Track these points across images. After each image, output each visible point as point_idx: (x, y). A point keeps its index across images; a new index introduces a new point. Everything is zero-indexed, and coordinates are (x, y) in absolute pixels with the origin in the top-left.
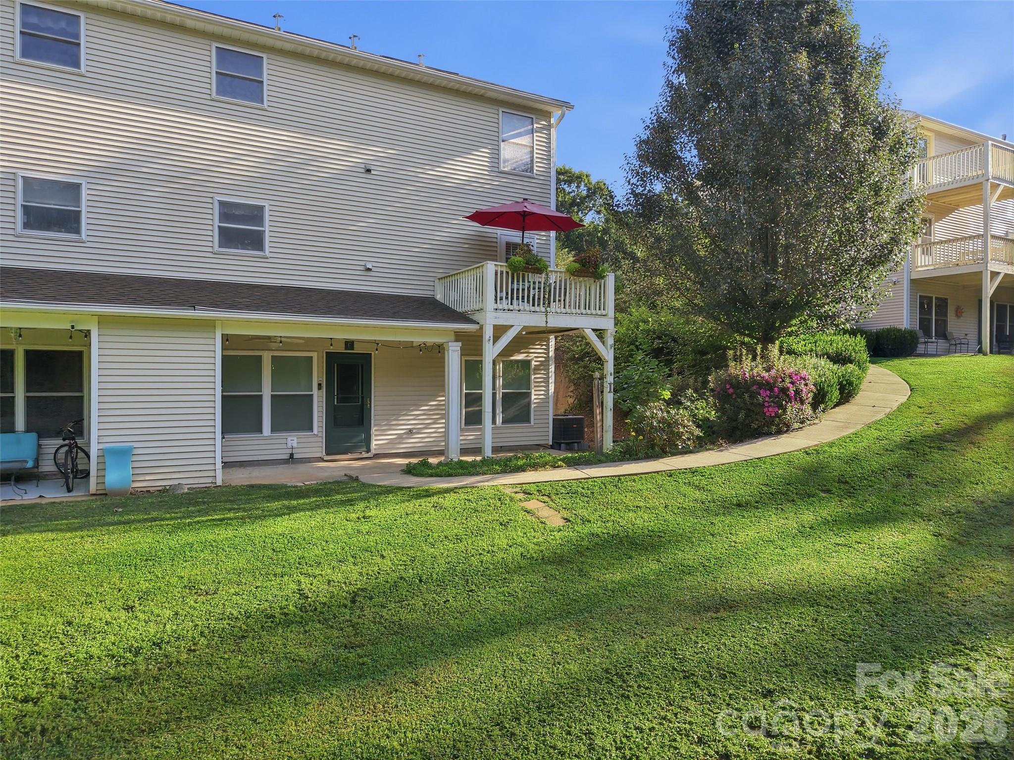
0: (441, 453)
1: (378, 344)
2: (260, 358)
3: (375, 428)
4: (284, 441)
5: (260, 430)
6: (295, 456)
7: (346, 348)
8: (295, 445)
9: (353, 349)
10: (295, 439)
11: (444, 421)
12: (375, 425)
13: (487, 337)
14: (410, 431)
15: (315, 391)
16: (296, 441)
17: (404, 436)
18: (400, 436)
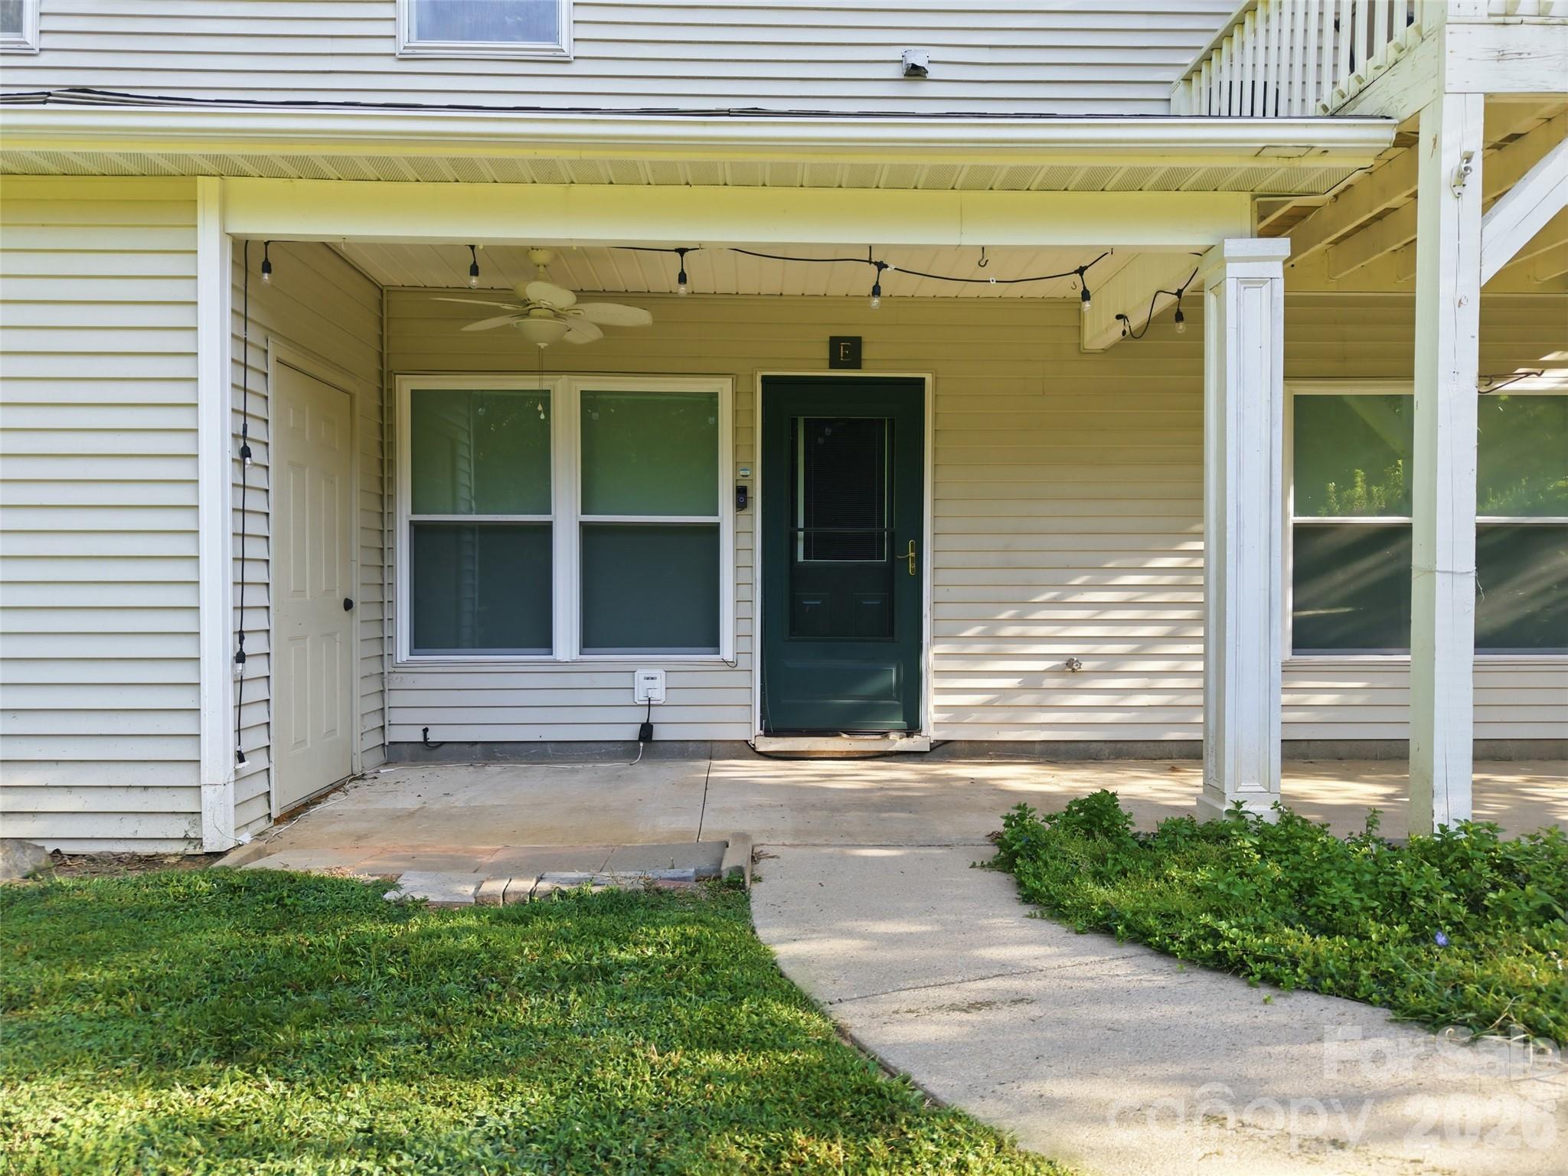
0: (1189, 753)
1: (881, 266)
2: (545, 397)
3: (941, 648)
4: (623, 680)
5: (545, 642)
6: (660, 734)
7: (834, 364)
8: (659, 695)
9: (857, 364)
10: (659, 673)
11: (1200, 632)
12: (936, 638)
13: (1450, 161)
14: (1071, 665)
15: (726, 515)
16: (660, 683)
17: (1050, 682)
18: (1031, 682)
